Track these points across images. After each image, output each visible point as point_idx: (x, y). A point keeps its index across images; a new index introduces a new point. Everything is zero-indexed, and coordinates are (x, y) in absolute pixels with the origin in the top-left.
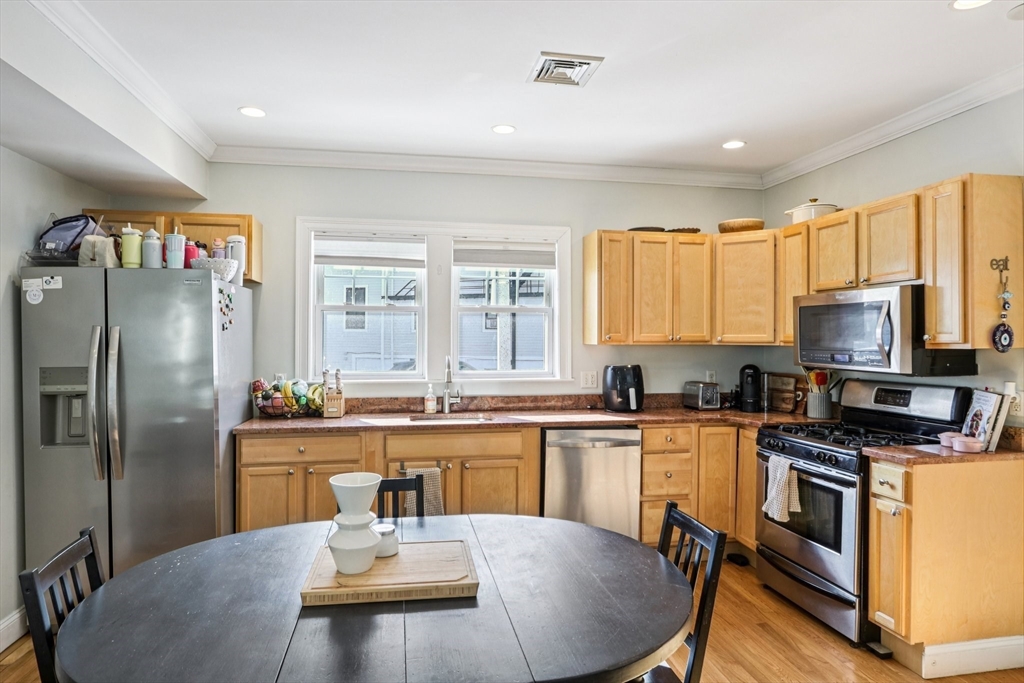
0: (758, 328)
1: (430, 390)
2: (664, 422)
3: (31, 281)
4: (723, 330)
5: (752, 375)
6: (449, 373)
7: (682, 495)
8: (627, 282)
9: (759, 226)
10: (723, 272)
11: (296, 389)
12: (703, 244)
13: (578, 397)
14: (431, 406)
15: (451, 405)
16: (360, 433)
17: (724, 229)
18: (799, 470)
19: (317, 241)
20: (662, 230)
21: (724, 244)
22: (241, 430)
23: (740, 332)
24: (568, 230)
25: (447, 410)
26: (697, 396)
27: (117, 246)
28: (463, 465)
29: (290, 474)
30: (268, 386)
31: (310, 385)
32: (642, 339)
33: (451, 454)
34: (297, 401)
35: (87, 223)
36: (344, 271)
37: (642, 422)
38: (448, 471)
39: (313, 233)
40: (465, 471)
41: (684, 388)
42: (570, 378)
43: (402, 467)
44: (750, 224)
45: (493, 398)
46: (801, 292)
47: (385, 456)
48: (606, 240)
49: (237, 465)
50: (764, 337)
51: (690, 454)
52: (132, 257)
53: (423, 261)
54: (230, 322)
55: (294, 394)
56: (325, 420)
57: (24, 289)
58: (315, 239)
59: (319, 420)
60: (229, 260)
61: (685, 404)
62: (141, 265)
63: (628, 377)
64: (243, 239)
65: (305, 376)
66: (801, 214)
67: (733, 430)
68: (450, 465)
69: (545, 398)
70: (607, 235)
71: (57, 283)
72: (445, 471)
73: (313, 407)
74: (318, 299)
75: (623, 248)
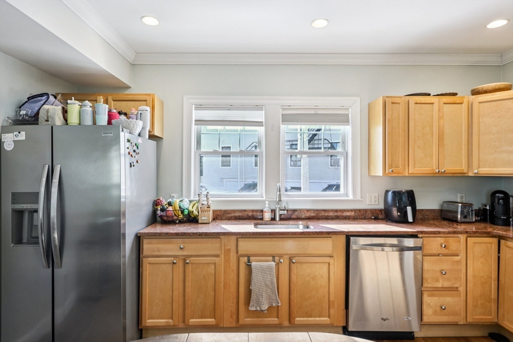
1: (267, 205)
2: (439, 233)
3: (7, 135)
4: (479, 165)
5: (503, 198)
6: (280, 195)
7: (453, 288)
8: (404, 131)
9: (508, 88)
10: (479, 122)
11: (181, 204)
12: (462, 103)
13: (366, 211)
14: (267, 216)
15: (280, 215)
16: (220, 237)
17: (475, 92)
19: (197, 111)
20: (429, 95)
21: (480, 103)
22: (142, 233)
23: (494, 167)
24: (358, 99)
25: (278, 219)
26: (457, 212)
27: (65, 112)
28: (290, 260)
29: (174, 263)
30: (165, 203)
31: (191, 201)
32: (416, 172)
33: (282, 253)
34: (182, 212)
35: (48, 98)
36: (213, 130)
37: (422, 232)
38: (280, 264)
39: (194, 106)
40: (292, 265)
41: (442, 206)
42: (359, 197)
43: (249, 261)
44: (501, 87)
45: (308, 210)
47: (237, 253)
48: (389, 103)
49: (141, 256)
51: (460, 257)
52: (73, 119)
53: (262, 122)
54: (137, 162)
55: (180, 207)
56: (200, 225)
57: (3, 140)
58: (195, 110)
59: (196, 226)
60: (138, 121)
62: (80, 124)
63: (403, 199)
64: (148, 109)
65: (189, 195)
67: (495, 240)
68: (282, 260)
69: (343, 212)
70: (390, 99)
71: (22, 136)
72: (278, 264)
73: (192, 216)
74: (197, 147)
75: (402, 109)
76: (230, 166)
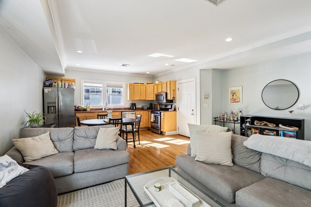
0: (152, 98)
1: (103, 107)
4: (147, 98)
5: (151, 105)
8: (133, 91)
9: (152, 83)
10: (147, 90)
11: (82, 107)
12: (144, 86)
13: (127, 108)
14: (103, 109)
16: (94, 112)
17: (147, 84)
18: (155, 115)
20: (138, 83)
21: (147, 86)
22: (76, 112)
23: (149, 98)
24: (125, 83)
25: (106, 110)
26: (144, 108)
29: (84, 118)
30: (77, 106)
31: (84, 106)
32: (135, 99)
35: (52, 80)
37: (135, 111)
39: (83, 82)
42: (125, 105)
46: (156, 93)
48: (130, 85)
49: (75, 117)
50: (152, 99)
52: (60, 86)
53: (102, 87)
57: (44, 90)
61: (142, 109)
63: (133, 105)
64: (74, 83)
66: (157, 82)
67: (148, 112)
69: (121, 108)
71: (50, 90)
73: (85, 109)
75: (133, 86)
76: (89, 99)
